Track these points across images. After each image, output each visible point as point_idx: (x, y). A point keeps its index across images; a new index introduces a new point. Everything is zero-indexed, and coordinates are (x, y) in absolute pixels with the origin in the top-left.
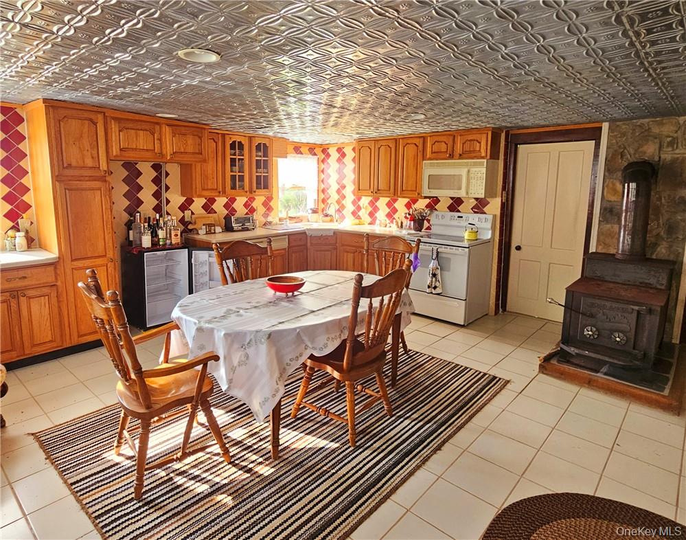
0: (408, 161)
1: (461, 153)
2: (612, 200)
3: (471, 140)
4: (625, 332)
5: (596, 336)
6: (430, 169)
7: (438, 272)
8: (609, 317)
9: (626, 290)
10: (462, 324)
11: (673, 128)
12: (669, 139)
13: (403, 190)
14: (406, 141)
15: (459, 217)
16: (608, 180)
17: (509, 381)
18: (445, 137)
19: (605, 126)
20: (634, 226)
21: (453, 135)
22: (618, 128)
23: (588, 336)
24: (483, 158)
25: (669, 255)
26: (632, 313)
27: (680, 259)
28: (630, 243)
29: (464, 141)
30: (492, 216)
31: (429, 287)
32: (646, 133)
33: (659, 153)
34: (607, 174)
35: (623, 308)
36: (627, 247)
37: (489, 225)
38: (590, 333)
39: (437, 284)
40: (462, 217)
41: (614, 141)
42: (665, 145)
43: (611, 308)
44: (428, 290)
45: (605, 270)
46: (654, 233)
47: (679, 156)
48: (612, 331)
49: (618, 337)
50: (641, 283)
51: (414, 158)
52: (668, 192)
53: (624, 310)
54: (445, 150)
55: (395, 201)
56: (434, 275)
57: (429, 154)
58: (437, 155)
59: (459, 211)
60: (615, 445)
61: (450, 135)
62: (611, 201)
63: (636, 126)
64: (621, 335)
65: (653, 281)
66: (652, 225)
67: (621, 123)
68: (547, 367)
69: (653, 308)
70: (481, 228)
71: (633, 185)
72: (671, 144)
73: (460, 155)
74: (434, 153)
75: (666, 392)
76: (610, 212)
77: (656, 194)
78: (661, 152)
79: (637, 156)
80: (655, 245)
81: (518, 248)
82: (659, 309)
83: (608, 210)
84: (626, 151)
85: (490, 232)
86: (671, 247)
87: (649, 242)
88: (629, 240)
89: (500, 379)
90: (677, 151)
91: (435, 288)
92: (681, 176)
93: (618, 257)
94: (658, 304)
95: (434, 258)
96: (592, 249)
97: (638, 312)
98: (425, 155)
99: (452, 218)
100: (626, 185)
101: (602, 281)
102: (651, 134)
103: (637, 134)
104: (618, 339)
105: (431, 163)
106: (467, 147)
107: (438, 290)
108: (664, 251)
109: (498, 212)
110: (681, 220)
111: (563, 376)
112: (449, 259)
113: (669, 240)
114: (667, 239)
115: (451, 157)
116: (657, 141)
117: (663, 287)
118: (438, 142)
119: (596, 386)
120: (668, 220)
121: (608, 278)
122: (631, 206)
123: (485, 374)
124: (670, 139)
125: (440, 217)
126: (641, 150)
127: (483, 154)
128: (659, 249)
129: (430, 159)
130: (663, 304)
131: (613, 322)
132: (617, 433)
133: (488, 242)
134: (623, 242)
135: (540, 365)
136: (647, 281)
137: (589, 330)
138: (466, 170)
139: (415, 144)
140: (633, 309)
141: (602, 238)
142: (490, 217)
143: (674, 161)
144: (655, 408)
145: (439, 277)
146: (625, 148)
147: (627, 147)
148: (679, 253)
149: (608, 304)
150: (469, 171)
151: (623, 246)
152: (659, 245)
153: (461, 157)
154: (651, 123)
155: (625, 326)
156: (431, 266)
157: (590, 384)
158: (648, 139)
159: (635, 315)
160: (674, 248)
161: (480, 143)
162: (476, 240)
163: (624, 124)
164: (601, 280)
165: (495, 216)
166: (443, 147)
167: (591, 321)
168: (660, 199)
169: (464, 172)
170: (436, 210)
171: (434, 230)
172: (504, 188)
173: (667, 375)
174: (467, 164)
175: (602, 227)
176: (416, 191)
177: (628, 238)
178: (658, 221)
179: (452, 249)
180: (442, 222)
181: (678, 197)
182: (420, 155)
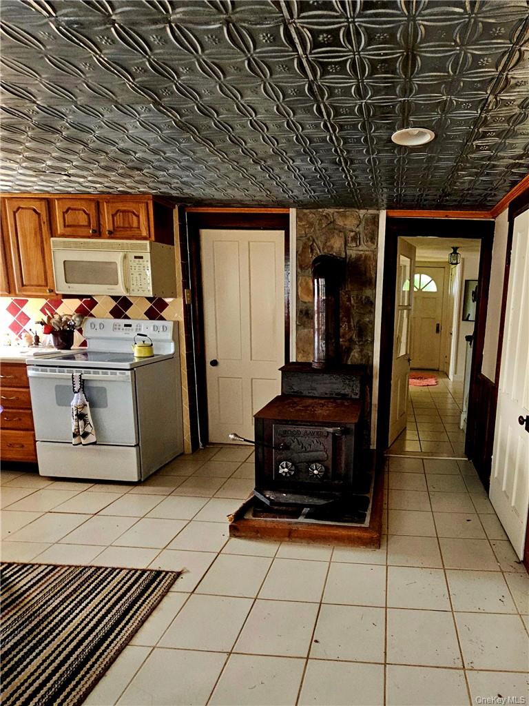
0: (24, 236)
1: (111, 229)
2: (307, 301)
3: (124, 212)
4: (322, 461)
5: (293, 473)
6: (63, 251)
7: (88, 410)
8: (304, 445)
9: (323, 405)
10: (136, 480)
11: (356, 222)
12: (352, 234)
13: (23, 285)
14: (16, 204)
15: (126, 325)
16: (300, 278)
17: (179, 574)
18: (83, 202)
19: (293, 212)
20: (327, 329)
21: (97, 201)
22: (305, 216)
23: (284, 474)
24: (145, 238)
25: (361, 360)
26: (327, 436)
27: (370, 362)
28: (324, 349)
29: (114, 212)
30: (172, 323)
31: (75, 435)
32: (331, 226)
33: (345, 248)
34: (299, 270)
35: (317, 432)
36: (322, 354)
37: (169, 335)
38: (286, 470)
39: (89, 429)
40: (130, 326)
41: (303, 232)
42: (350, 239)
43: (306, 434)
44: (74, 441)
45: (302, 385)
46: (347, 337)
47: (362, 252)
48: (310, 462)
49: (316, 469)
50: (336, 394)
51: (36, 234)
52: (355, 292)
53: (320, 435)
54: (86, 224)
55: (23, 303)
56: (81, 416)
57: (60, 228)
58: (73, 231)
59: (127, 317)
60: (313, 642)
61: (90, 200)
62: (305, 303)
63: (322, 216)
64: (319, 465)
65: (347, 391)
66: (344, 327)
67: (308, 211)
68: (239, 527)
69: (348, 426)
70: (155, 340)
71: (322, 281)
72: (354, 239)
73: (110, 232)
74: (68, 226)
75: (367, 524)
76: (305, 315)
77: (346, 293)
78: (347, 248)
79: (326, 251)
80: (349, 350)
81: (214, 363)
82: (353, 427)
83: (304, 312)
84: (315, 244)
85: (172, 344)
86: (361, 351)
87: (344, 347)
88: (324, 346)
89: (167, 573)
90: (360, 248)
91: (85, 435)
92: (365, 275)
93: (315, 366)
94: (352, 421)
95: (76, 389)
96: (293, 359)
97: (333, 434)
98: (54, 228)
99: (115, 328)
100: (316, 280)
101: (299, 397)
102: (336, 227)
103: (324, 226)
104: (316, 472)
105: (64, 242)
106: (119, 220)
107: (92, 438)
108: (356, 355)
109: (181, 318)
110: (369, 322)
111: (259, 535)
112: (103, 390)
113: (361, 343)
114: (359, 342)
115: (98, 233)
116: (341, 234)
117: (357, 397)
118: (72, 209)
119: (297, 537)
120: (358, 322)
121: (305, 393)
122: (323, 306)
123: (144, 572)
124: (354, 233)
125: (98, 327)
126: (328, 244)
127: (144, 233)
128: (352, 354)
129: (63, 236)
130: (356, 421)
131: (310, 451)
132: (316, 617)
133: (169, 358)
134: (318, 349)
135: (230, 526)
136: (343, 392)
137: (284, 466)
138: (122, 254)
139: (34, 210)
140: (328, 432)
141: (300, 345)
142: (170, 325)
143: (359, 258)
144: (358, 546)
145: (89, 418)
146: (314, 241)
147: (316, 240)
148: (369, 357)
149: (302, 429)
150: (125, 257)
151: (318, 353)
152: (353, 350)
153: (112, 235)
154: (335, 214)
155: (321, 454)
156: (74, 403)
157: (290, 536)
158: (334, 232)
159: (330, 438)
160: (365, 351)
161: (138, 216)
162: (153, 356)
163: (311, 213)
164: (299, 395)
165: (176, 324)
166: (82, 219)
167: (285, 454)
168: (349, 300)
169: (117, 258)
170: (92, 316)
171: (91, 346)
172: (185, 286)
173: (367, 495)
174: (122, 247)
175: (299, 332)
176: (47, 286)
177: (322, 343)
178: (349, 322)
179: (106, 373)
180: (100, 333)
181: (364, 297)
182: (45, 228)
